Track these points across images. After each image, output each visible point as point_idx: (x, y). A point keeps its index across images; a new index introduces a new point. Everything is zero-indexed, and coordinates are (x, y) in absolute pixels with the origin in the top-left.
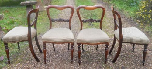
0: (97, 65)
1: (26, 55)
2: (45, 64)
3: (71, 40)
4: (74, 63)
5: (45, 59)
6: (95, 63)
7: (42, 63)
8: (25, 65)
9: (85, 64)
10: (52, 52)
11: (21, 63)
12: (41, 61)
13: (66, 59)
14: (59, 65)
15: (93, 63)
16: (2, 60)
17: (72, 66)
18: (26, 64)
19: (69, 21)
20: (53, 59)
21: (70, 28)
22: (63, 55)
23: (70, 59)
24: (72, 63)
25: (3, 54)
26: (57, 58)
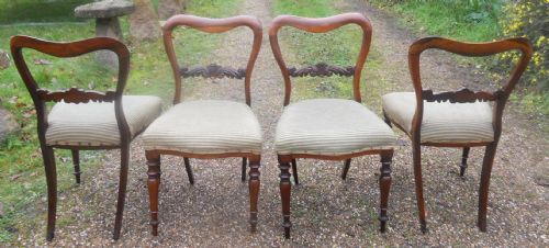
0: (344, 239)
1: (84, 200)
2: (155, 233)
3: (251, 146)
4: (262, 229)
5: (155, 217)
6: (337, 233)
7: (143, 230)
8: (79, 238)
10: (184, 189)
11: (66, 230)
12: (141, 224)
13: (233, 217)
14: (207, 237)
15: (333, 233)
18: (84, 234)
19: (245, 75)
20: (185, 214)
21: (248, 102)
22: (223, 200)
23: (246, 214)
24: (253, 230)
26: (201, 211)
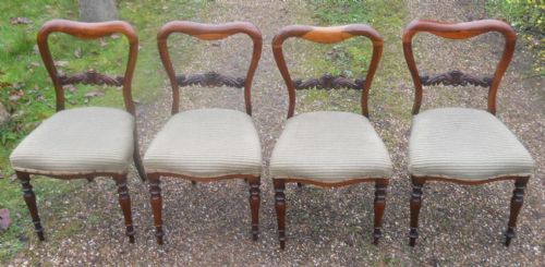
0: (343, 249)
1: (89, 204)
2: (160, 242)
4: (263, 237)
5: (158, 221)
6: (336, 241)
7: (149, 238)
8: (88, 247)
9: (301, 242)
10: (185, 190)
11: (74, 239)
12: (147, 231)
13: (235, 224)
14: (211, 246)
15: (332, 241)
16: (6, 228)
17: (254, 250)
18: (92, 242)
19: (245, 84)
20: (188, 221)
21: (249, 111)
22: (226, 203)
23: (248, 220)
24: (255, 238)
25: (6, 199)
26: (204, 216)
